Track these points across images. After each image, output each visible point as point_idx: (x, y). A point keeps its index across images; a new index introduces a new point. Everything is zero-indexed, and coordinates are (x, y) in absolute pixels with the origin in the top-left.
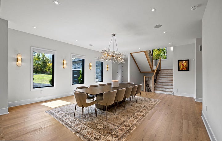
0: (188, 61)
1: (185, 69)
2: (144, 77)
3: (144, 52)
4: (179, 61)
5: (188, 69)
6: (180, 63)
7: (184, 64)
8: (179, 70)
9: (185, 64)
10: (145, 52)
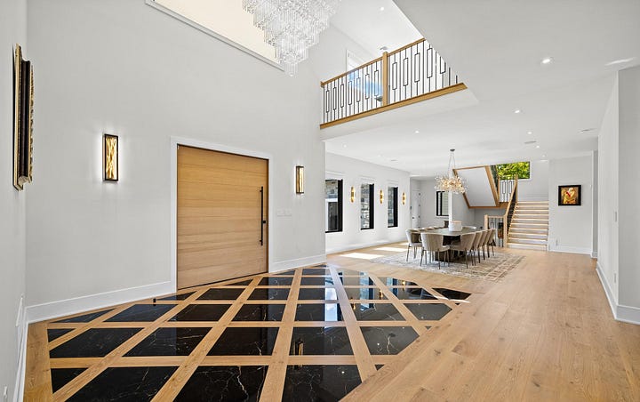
0: (579, 187)
1: (574, 202)
2: (486, 217)
3: (484, 169)
4: (560, 187)
5: (578, 203)
6: (563, 191)
7: (572, 192)
8: (561, 203)
9: (572, 194)
10: (486, 167)
